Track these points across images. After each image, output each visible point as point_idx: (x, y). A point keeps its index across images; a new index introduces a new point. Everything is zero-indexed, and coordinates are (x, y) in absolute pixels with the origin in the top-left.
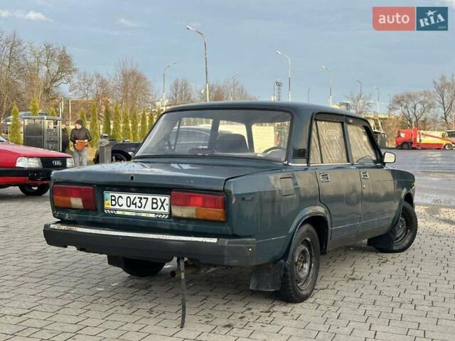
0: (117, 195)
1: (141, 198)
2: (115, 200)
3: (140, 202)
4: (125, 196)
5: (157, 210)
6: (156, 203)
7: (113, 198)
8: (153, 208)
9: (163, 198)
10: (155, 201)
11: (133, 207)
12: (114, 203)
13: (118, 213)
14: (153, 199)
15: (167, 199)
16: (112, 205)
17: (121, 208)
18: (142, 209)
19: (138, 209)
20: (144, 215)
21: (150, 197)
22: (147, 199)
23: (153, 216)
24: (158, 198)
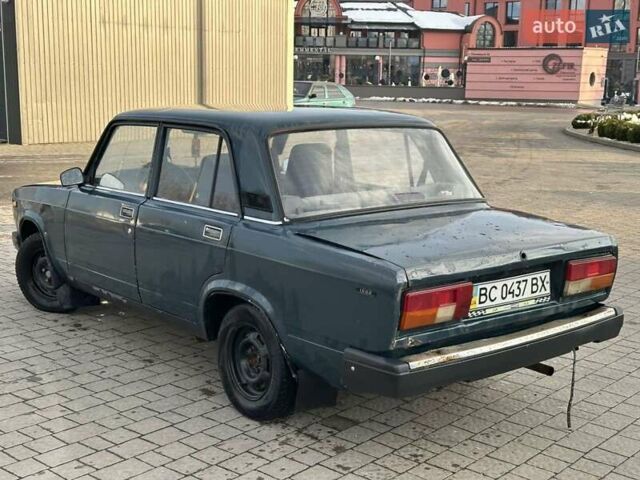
0: (488, 286)
1: (519, 282)
2: (485, 294)
3: (519, 288)
4: (499, 284)
5: (537, 294)
6: (536, 284)
7: (483, 292)
8: (533, 292)
9: (543, 275)
10: (535, 282)
11: (510, 298)
12: (483, 298)
13: (488, 311)
14: (533, 279)
15: (548, 274)
16: (480, 303)
17: (494, 303)
18: (520, 297)
19: (516, 298)
20: (521, 305)
21: (529, 278)
22: (526, 281)
23: (532, 302)
24: (538, 276)
